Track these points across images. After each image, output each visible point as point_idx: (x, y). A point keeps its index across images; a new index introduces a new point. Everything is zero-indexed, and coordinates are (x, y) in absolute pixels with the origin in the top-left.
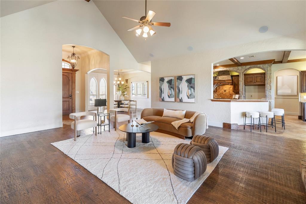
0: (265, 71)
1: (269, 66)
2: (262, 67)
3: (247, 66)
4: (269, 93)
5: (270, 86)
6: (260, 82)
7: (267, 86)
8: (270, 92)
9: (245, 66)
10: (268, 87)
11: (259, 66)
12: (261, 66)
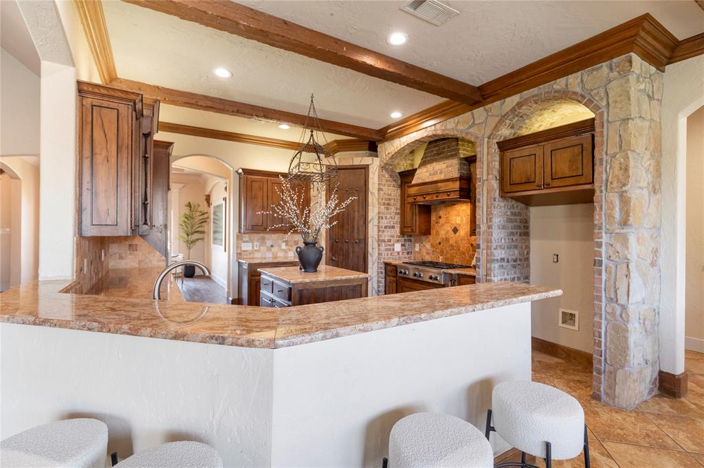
0: (595, 109)
1: (615, 74)
2: (578, 90)
3: (508, 100)
4: (618, 247)
5: (625, 201)
6: (572, 181)
7: (607, 200)
8: (624, 240)
9: (497, 103)
10: (612, 209)
11: (560, 84)
12: (573, 81)
